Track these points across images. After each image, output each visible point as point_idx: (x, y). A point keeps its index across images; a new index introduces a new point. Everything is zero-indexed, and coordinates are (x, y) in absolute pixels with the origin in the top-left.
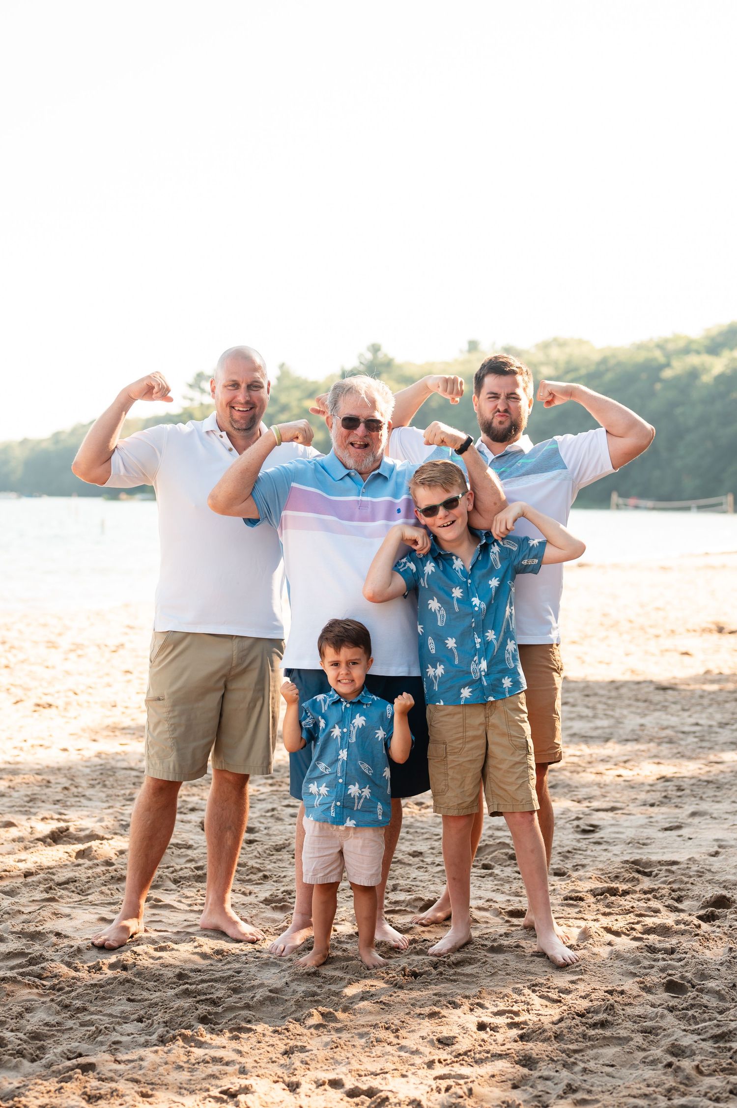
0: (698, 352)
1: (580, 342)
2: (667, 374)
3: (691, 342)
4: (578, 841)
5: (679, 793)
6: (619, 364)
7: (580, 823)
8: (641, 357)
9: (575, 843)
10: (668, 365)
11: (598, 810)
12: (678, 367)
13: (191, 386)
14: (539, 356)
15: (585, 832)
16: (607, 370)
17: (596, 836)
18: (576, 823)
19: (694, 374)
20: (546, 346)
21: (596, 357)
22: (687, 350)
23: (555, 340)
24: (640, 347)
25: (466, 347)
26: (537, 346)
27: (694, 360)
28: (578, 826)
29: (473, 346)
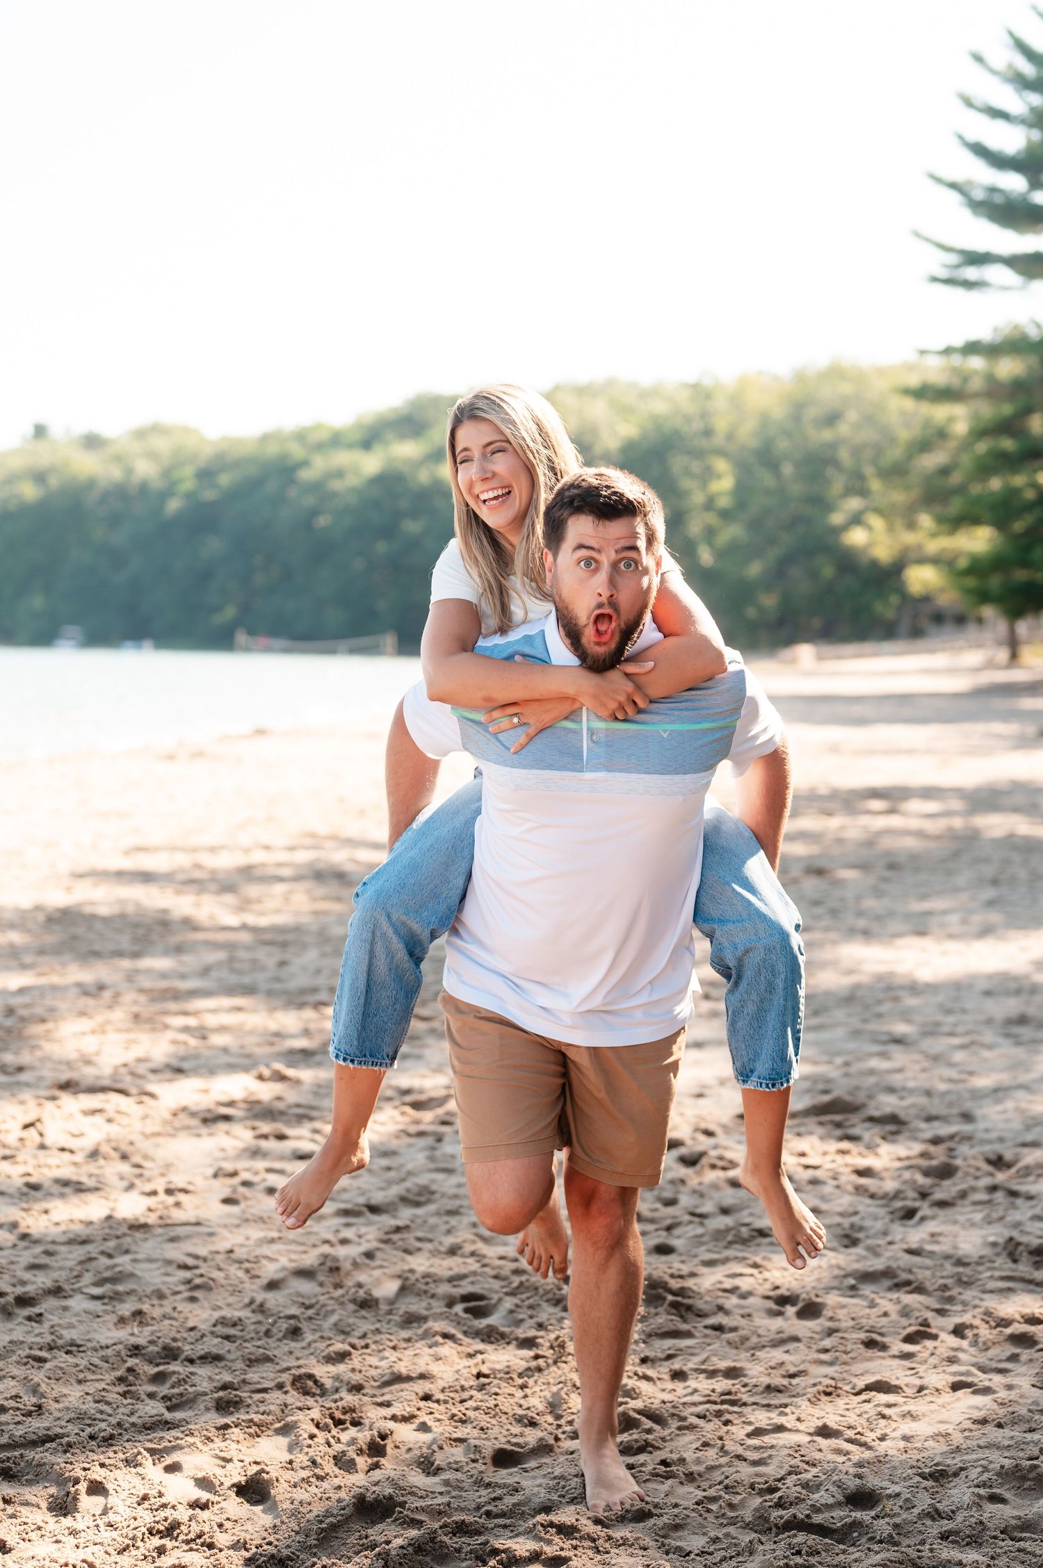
0: (349, 447)
1: (186, 430)
2: (305, 475)
3: (338, 433)
8: (273, 449)
10: (307, 463)
12: (319, 466)
14: (133, 447)
20: (141, 434)
21: (208, 451)
22: (333, 444)
24: (265, 438)
25: (30, 432)
27: (340, 458)
29: (40, 431)
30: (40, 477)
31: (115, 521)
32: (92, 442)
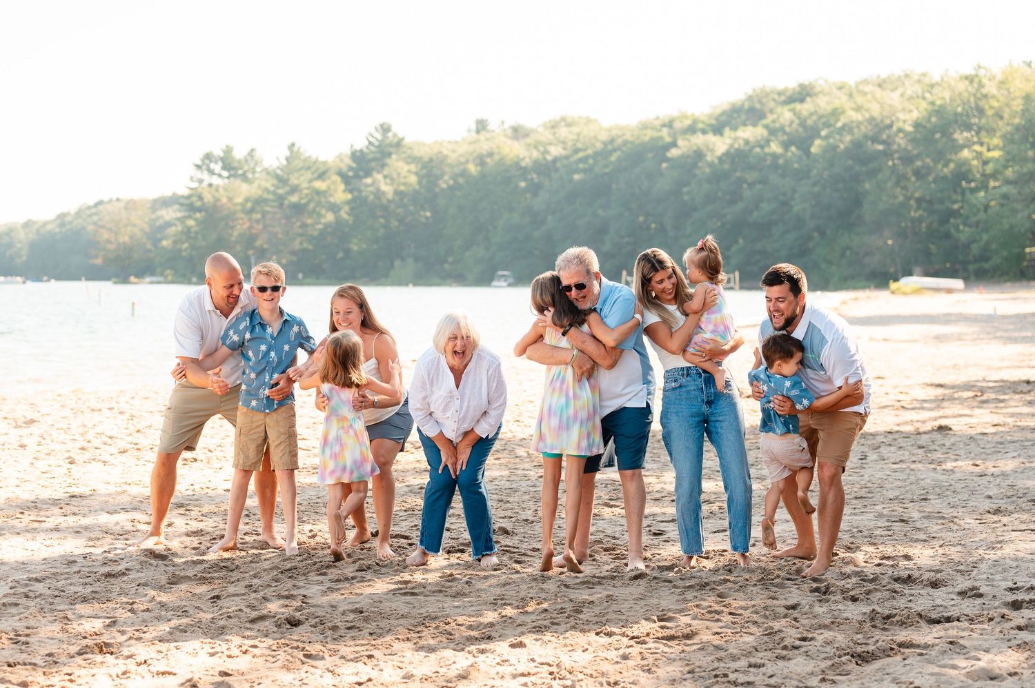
0: (704, 132)
1: (589, 121)
2: (674, 153)
3: (695, 122)
4: (652, 540)
5: (721, 511)
6: (625, 143)
7: (651, 528)
8: (648, 135)
9: (649, 541)
10: (674, 144)
11: (662, 522)
12: (684, 146)
13: (198, 167)
14: (547, 136)
15: (655, 534)
16: (615, 150)
17: (664, 537)
18: (648, 529)
19: (699, 155)
20: (554, 126)
21: (604, 137)
22: (692, 130)
23: (563, 119)
24: (645, 126)
25: (474, 127)
26: (544, 125)
27: (699, 140)
28: (650, 531)
29: (481, 126)
30: (481, 160)
31: (535, 189)
32: (518, 132)
